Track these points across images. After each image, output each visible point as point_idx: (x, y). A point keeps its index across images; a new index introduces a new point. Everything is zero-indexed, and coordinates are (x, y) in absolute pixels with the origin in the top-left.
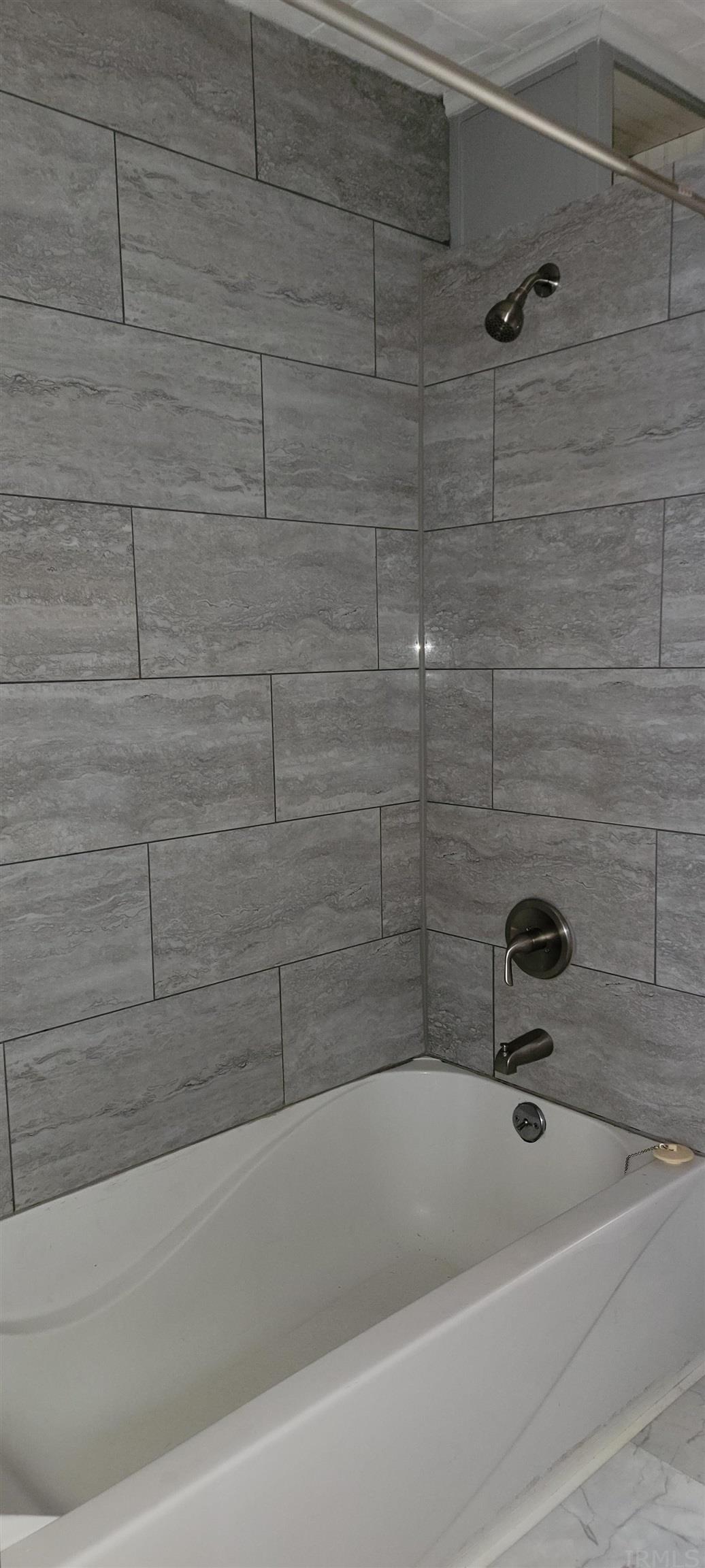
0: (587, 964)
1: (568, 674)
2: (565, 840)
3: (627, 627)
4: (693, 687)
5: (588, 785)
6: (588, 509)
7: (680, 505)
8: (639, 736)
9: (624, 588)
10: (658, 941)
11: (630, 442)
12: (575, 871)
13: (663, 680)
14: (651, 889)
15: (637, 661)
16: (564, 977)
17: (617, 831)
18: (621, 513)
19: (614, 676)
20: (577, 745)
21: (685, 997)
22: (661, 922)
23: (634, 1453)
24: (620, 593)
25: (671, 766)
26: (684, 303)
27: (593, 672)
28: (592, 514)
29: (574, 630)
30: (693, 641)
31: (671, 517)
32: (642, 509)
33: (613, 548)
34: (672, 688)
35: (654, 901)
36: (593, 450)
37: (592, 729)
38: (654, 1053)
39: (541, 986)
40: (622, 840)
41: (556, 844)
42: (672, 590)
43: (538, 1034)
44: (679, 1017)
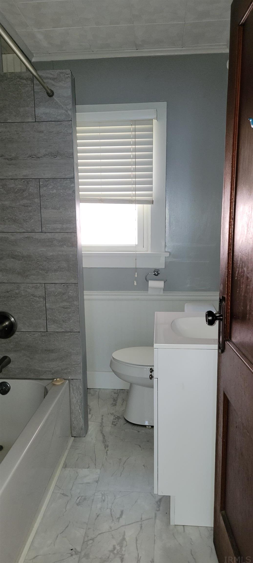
0: (22, 330)
1: (8, 234)
2: (12, 291)
3: (29, 219)
4: (54, 238)
5: (19, 271)
6: (11, 179)
7: (44, 181)
8: (36, 254)
9: (27, 206)
10: (47, 318)
11: (25, 158)
12: (16, 300)
13: (43, 236)
14: (44, 302)
15: (34, 230)
16: (15, 336)
17: (31, 285)
18: (24, 181)
19: (26, 235)
20: (13, 258)
21: (57, 333)
22: (48, 312)
23: (65, 470)
24: (26, 208)
25: (48, 263)
26: (40, 118)
27: (18, 233)
28: (13, 181)
29: (9, 219)
30: (52, 224)
31: (42, 185)
32: (31, 181)
33: (22, 193)
34: (47, 239)
35: (45, 306)
36: (11, 159)
37: (19, 253)
38: (48, 353)
39: (5, 341)
40: (33, 288)
41: (8, 292)
42: (44, 208)
43: (5, 357)
44: (55, 340)
